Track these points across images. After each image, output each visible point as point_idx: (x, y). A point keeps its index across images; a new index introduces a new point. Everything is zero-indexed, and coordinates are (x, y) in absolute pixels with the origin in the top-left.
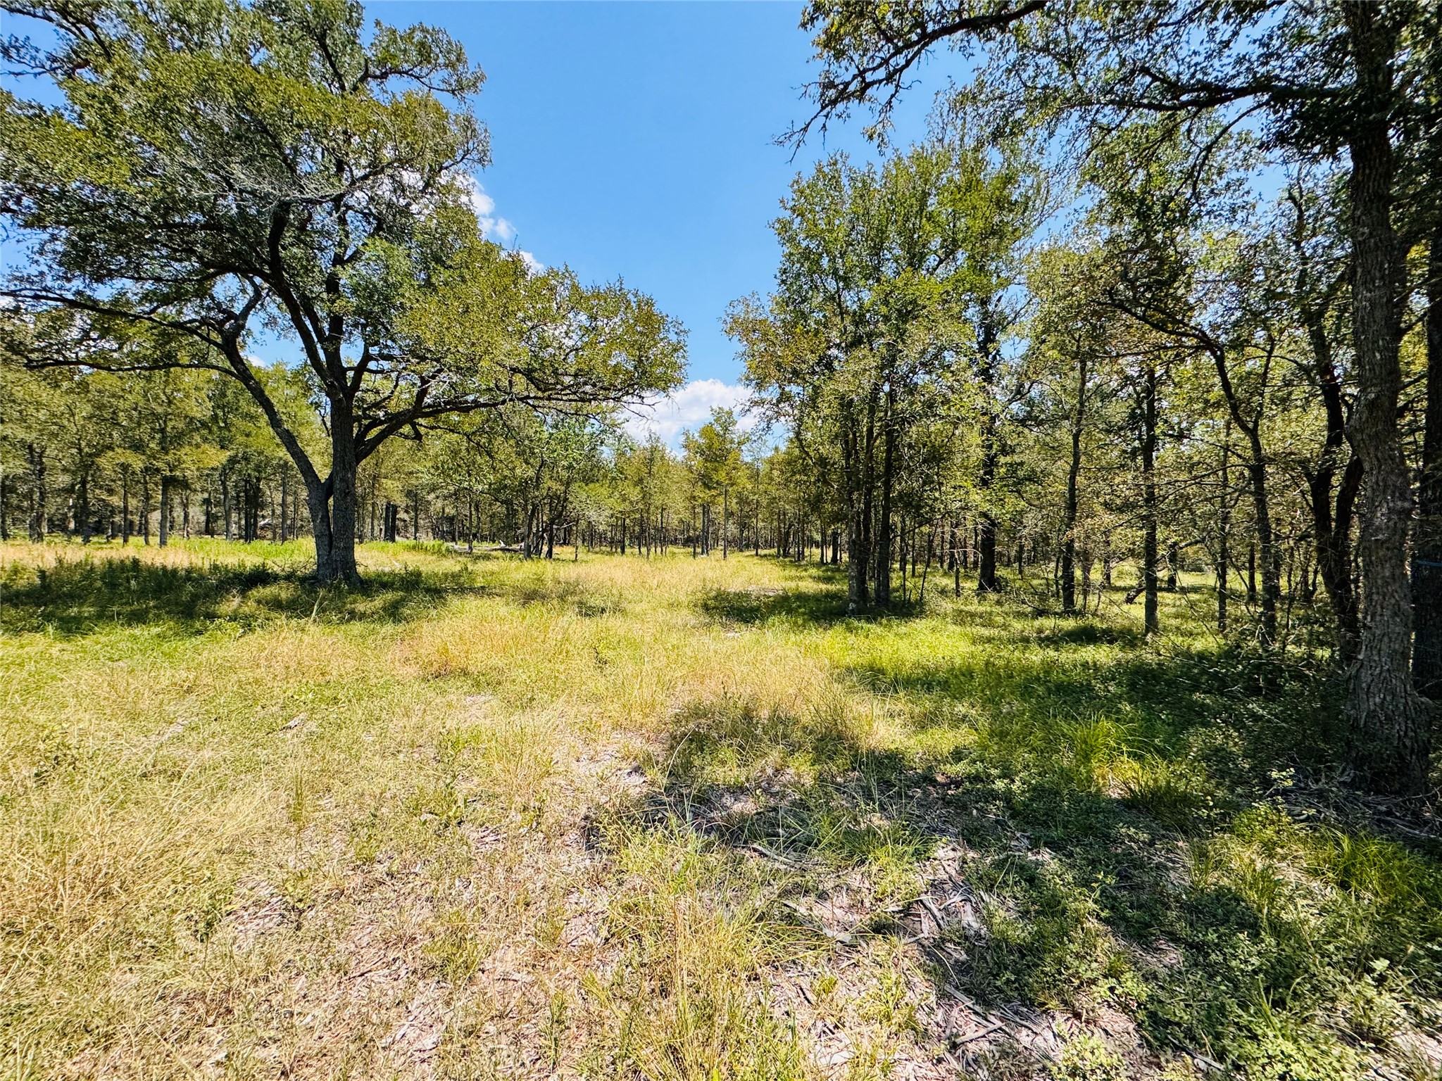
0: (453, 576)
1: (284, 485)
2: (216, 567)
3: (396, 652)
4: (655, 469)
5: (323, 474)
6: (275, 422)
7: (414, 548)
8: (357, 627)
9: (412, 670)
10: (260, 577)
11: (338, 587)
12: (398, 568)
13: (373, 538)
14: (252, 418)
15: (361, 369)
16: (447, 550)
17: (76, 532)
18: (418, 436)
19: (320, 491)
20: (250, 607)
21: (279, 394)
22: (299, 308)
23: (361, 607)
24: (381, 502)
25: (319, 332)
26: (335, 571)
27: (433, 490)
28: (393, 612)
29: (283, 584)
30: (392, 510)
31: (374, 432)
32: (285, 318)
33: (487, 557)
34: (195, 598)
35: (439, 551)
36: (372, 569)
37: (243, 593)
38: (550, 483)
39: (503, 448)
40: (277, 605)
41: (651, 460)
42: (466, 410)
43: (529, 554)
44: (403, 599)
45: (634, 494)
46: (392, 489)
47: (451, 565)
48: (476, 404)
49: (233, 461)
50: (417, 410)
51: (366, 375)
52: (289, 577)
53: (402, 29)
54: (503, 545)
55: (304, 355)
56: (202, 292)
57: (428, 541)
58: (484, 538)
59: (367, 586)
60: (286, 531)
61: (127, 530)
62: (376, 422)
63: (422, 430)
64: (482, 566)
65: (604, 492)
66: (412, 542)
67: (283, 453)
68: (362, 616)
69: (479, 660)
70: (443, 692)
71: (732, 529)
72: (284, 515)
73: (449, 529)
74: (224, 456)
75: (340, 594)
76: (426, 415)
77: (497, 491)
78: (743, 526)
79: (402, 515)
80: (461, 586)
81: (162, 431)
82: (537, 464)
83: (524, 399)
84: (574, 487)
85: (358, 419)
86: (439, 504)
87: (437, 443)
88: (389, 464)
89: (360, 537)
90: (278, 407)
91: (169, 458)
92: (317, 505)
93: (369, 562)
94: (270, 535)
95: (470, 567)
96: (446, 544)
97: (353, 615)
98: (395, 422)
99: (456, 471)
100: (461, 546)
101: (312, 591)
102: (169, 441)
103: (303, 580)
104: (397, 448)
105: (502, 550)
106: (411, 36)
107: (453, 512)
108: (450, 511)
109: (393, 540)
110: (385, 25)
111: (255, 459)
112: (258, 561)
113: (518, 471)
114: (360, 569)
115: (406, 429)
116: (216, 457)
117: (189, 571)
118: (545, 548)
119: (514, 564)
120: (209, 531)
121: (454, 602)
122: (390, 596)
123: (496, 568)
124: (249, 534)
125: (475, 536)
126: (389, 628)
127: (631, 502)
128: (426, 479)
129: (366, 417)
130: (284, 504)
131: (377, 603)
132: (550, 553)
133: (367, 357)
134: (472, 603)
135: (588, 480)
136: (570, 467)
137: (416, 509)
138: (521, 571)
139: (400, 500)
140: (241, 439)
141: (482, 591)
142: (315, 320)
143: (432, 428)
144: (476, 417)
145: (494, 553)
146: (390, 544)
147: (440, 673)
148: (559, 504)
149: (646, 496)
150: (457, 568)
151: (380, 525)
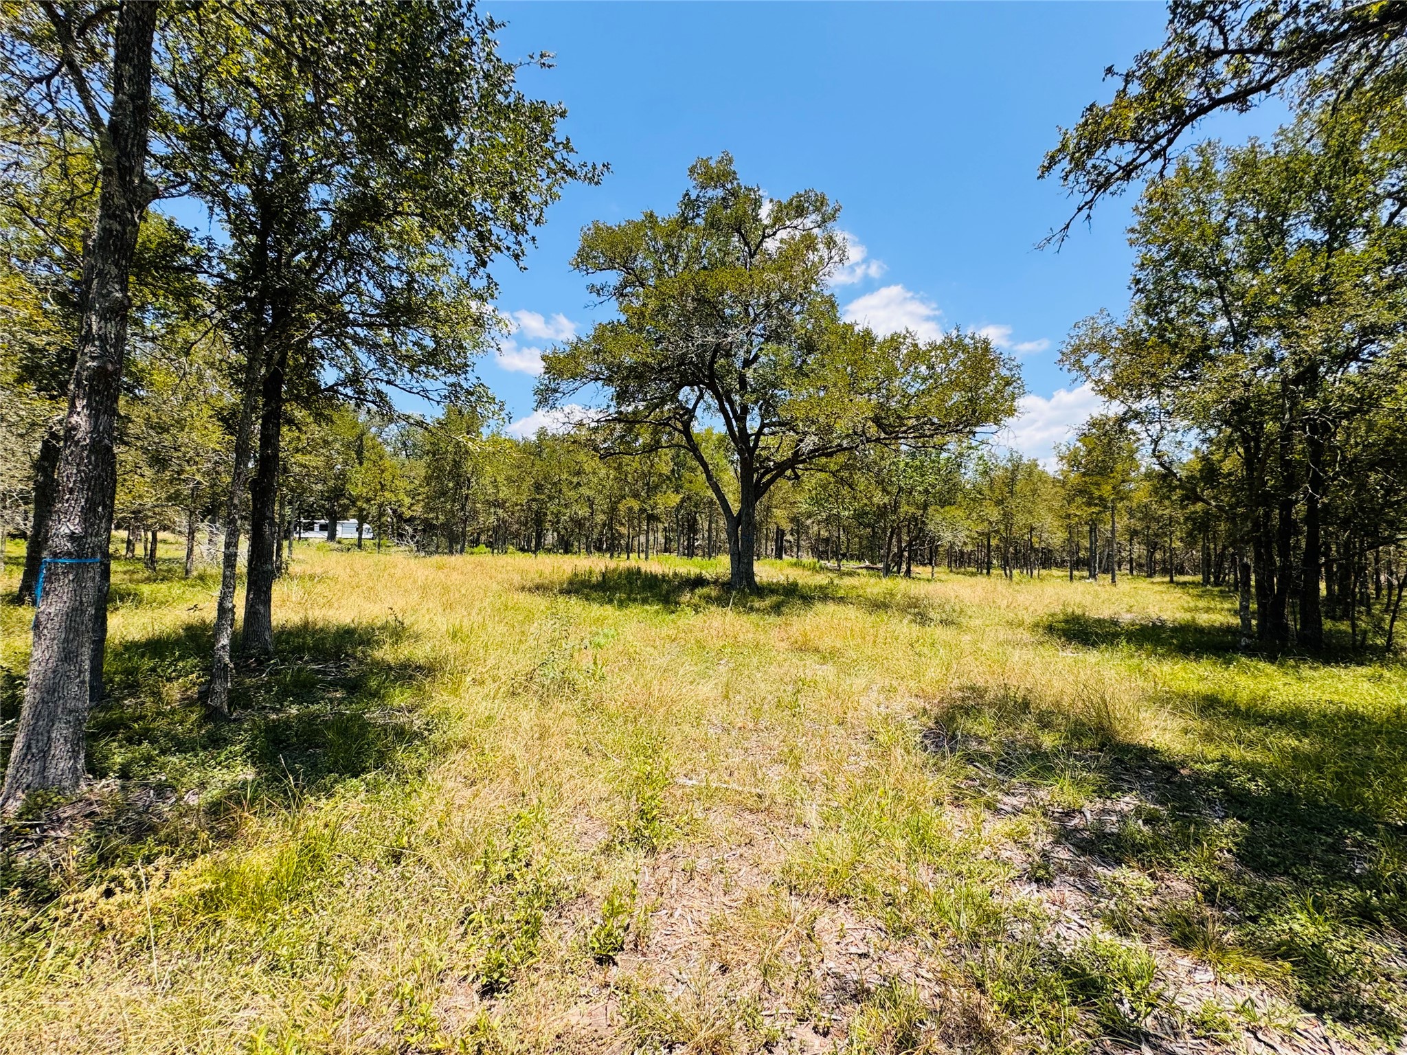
0: (821, 587)
1: (710, 516)
2: (675, 574)
3: (775, 633)
4: (1017, 488)
5: (735, 507)
6: (709, 477)
7: (795, 564)
8: (754, 616)
9: (784, 645)
10: (699, 582)
11: (743, 591)
12: (782, 579)
13: (767, 556)
14: (693, 470)
15: (759, 433)
16: (821, 567)
17: (608, 549)
18: (797, 477)
19: (734, 521)
20: (696, 600)
21: (707, 452)
22: (723, 397)
23: (756, 605)
24: (773, 527)
25: (734, 412)
26: (742, 579)
27: (809, 517)
28: (777, 609)
29: (712, 586)
30: (780, 533)
31: (768, 477)
32: (715, 403)
33: (851, 574)
34: (668, 593)
35: (814, 568)
36: (765, 579)
37: (692, 590)
38: (906, 508)
39: (861, 480)
40: (708, 599)
41: (1013, 480)
42: (831, 455)
43: (887, 571)
44: (783, 601)
45: (994, 514)
46: (780, 516)
47: (821, 579)
48: (840, 449)
49: (683, 501)
50: (796, 459)
51: (762, 437)
52: (716, 582)
53: (785, 201)
54: (867, 563)
55: (725, 428)
56: (674, 398)
57: (808, 559)
58: (852, 558)
59: (761, 591)
60: (711, 550)
61: (629, 550)
62: (768, 471)
63: (800, 472)
64: (847, 581)
65: (960, 513)
66: (795, 560)
67: (710, 493)
68: (758, 610)
69: (826, 643)
70: (801, 660)
71: (1139, 550)
72: (709, 536)
73: (825, 549)
74: (678, 498)
75: (744, 596)
76: (803, 461)
77: (860, 515)
78: (1152, 547)
79: (788, 537)
80: (825, 595)
81: (648, 484)
82: (895, 491)
83: (878, 440)
84: (930, 510)
85: (757, 470)
86: (816, 528)
87: (812, 480)
88: (778, 497)
89: (758, 555)
90: (707, 460)
91: (651, 502)
92: (732, 534)
93: (764, 575)
94: (700, 553)
95: (836, 582)
96: (822, 562)
97: (751, 609)
98: (781, 468)
99: (827, 501)
100: (832, 564)
101: (728, 592)
102: (652, 490)
103: (723, 584)
104: (784, 486)
105: (867, 568)
106: (790, 204)
107: (827, 534)
108: (825, 534)
109: (781, 558)
110: (775, 200)
111: (695, 498)
112: (698, 571)
113: (875, 500)
114: (757, 579)
115: (788, 472)
116: (674, 499)
117: (663, 576)
118: (904, 567)
119: (873, 580)
120: (666, 550)
121: (819, 606)
122: (775, 599)
123: (857, 584)
124: (690, 552)
125: (844, 556)
126: (772, 619)
127: (990, 523)
128: (804, 507)
129: (762, 467)
130: (710, 530)
131: (768, 602)
132: (908, 571)
133: (763, 426)
134: (831, 607)
135: (944, 503)
136: (926, 491)
137: (798, 533)
138: (876, 586)
139: (786, 526)
140: (687, 485)
141: (842, 600)
142: (732, 403)
143: (807, 470)
144: (841, 458)
145: (859, 571)
146: (778, 561)
147: (803, 648)
148: (917, 526)
149: (1007, 516)
150: (825, 582)
151: (771, 546)
